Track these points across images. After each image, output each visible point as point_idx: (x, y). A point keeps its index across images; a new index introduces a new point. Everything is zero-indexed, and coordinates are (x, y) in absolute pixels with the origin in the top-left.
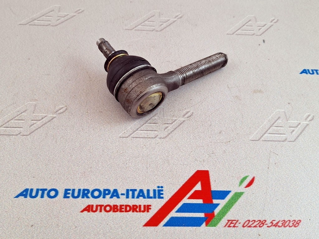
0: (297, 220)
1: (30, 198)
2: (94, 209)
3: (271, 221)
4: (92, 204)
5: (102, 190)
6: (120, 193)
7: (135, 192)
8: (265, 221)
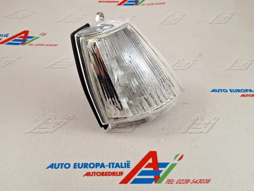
0: (208, 179)
1: (54, 169)
2: (91, 175)
3: (193, 180)
4: (90, 171)
5: (95, 164)
6: (105, 165)
7: (114, 164)
8: (190, 180)
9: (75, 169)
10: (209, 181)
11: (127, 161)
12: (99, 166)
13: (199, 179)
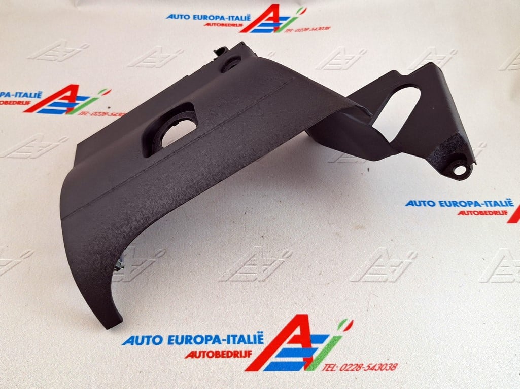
9: (170, 345)
10: (395, 367)
11: (259, 332)
12: (210, 340)
13: (378, 363)
